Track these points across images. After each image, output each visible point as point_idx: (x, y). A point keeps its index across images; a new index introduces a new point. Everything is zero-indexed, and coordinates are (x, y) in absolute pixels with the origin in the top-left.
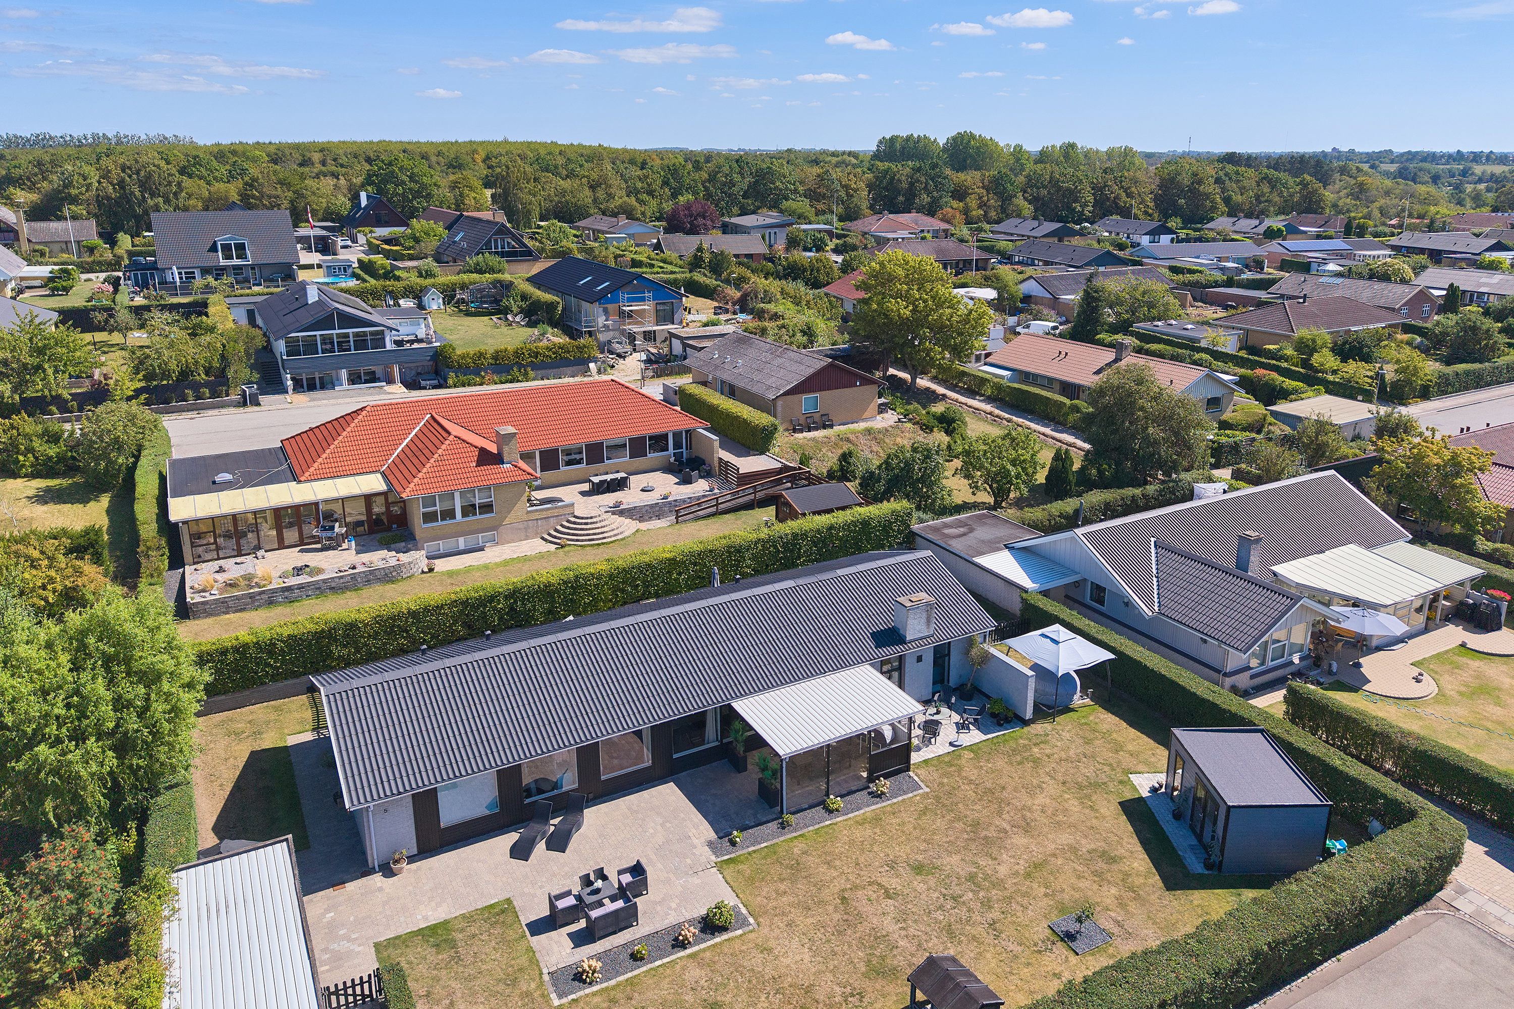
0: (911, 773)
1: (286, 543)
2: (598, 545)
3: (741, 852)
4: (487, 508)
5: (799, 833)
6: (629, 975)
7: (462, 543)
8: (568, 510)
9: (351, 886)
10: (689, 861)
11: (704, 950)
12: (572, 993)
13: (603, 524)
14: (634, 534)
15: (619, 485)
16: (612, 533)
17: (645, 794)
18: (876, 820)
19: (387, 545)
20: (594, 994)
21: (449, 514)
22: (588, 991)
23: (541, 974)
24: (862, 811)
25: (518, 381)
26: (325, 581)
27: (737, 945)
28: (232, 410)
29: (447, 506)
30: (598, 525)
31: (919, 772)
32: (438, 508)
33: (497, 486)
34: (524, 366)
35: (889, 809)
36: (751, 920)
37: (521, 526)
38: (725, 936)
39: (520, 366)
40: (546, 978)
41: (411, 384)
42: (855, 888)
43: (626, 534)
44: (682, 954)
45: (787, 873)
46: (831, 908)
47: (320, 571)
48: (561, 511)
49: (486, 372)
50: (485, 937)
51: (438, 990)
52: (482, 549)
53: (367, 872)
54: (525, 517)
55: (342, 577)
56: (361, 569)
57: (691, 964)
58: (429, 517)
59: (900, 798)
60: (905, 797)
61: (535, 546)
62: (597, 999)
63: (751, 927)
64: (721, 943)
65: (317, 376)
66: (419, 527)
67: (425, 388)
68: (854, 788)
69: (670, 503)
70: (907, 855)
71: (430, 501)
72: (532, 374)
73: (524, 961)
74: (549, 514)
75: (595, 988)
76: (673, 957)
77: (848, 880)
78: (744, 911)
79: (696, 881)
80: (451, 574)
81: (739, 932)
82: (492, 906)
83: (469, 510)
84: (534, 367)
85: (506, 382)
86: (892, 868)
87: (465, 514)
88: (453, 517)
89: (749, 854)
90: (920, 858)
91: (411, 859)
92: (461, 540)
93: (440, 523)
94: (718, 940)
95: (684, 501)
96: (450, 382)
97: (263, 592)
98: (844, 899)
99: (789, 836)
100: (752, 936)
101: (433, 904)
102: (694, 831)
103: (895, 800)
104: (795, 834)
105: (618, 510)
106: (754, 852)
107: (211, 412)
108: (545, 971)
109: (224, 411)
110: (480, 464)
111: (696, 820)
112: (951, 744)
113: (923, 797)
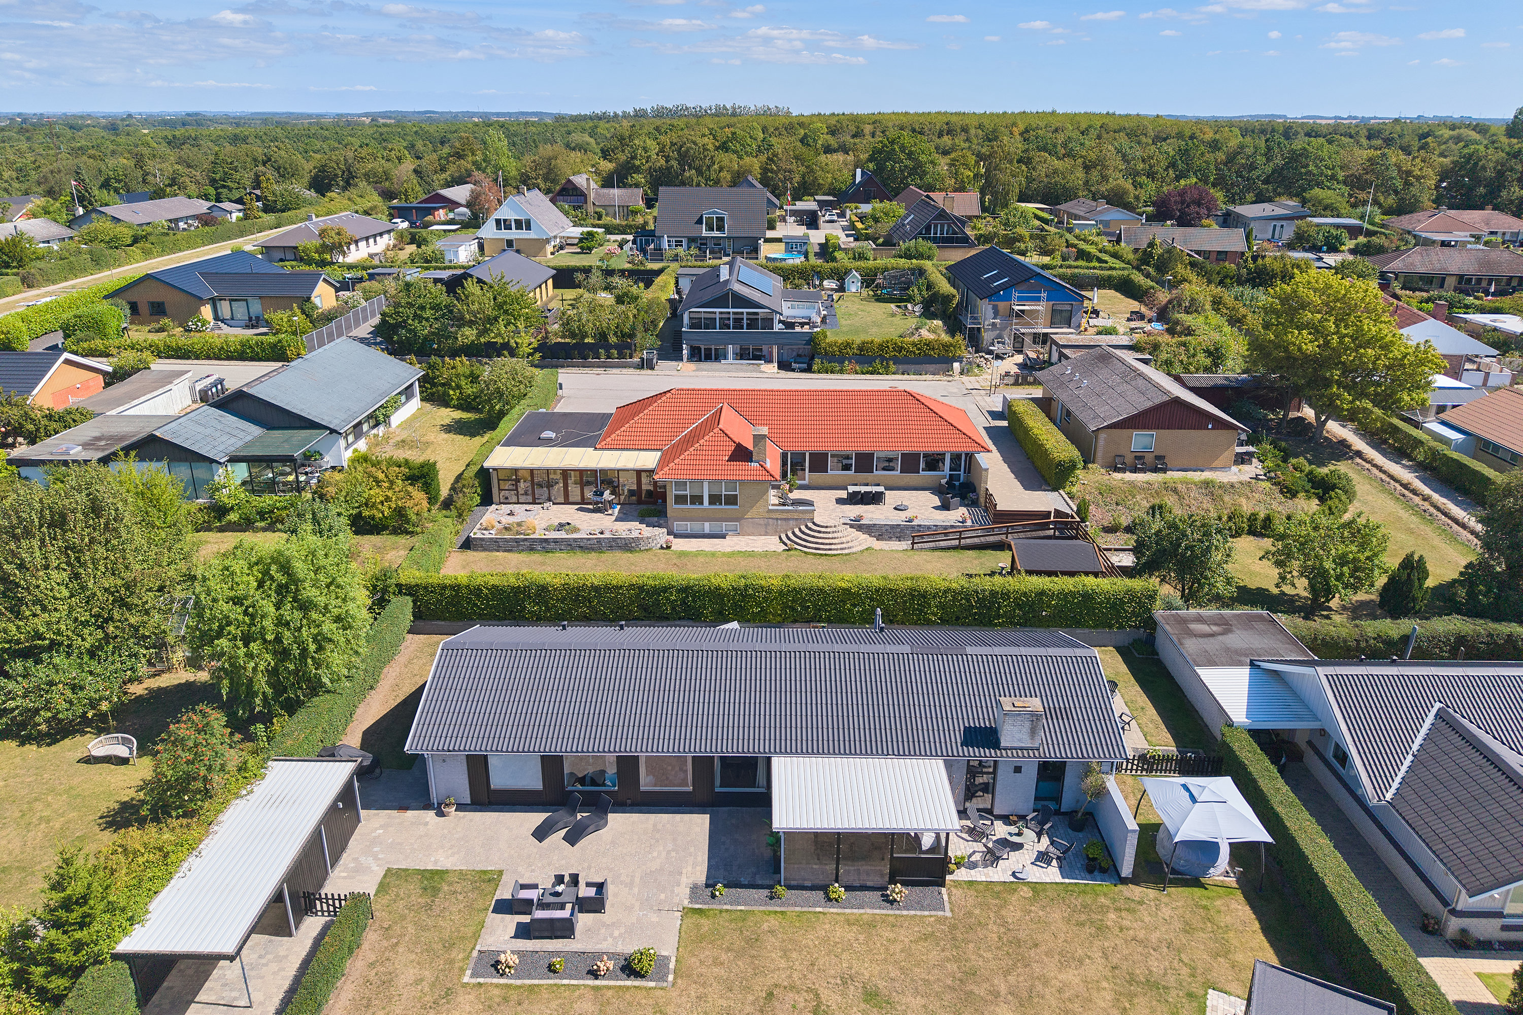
0: (942, 890)
1: (571, 500)
2: (821, 555)
3: (714, 907)
4: (732, 500)
5: (783, 909)
6: (536, 982)
7: (707, 527)
8: (807, 516)
9: (410, 813)
10: (663, 896)
11: (609, 988)
12: (483, 977)
13: (835, 535)
14: (862, 551)
15: (875, 499)
16: (839, 546)
17: (678, 817)
18: (871, 925)
19: (642, 518)
20: (497, 986)
21: (697, 499)
22: (495, 981)
23: (473, 948)
24: (862, 911)
25: (879, 373)
26: (575, 540)
27: (640, 995)
28: (631, 371)
29: (696, 493)
30: (830, 536)
31: (954, 891)
32: (688, 492)
33: (742, 482)
34: (887, 360)
35: (891, 919)
36: (671, 978)
37: (762, 522)
38: (638, 983)
39: (883, 358)
40: (475, 954)
41: (784, 366)
42: (792, 988)
43: (854, 550)
44: (591, 982)
45: (739, 943)
46: (751, 998)
47: (576, 530)
48: (801, 516)
49: (850, 362)
50: (460, 897)
51: (397, 929)
52: (723, 537)
53: (427, 806)
54: (767, 515)
55: (589, 539)
56: (607, 535)
57: (589, 995)
58: (680, 499)
59: (912, 912)
60: (918, 913)
61: (771, 543)
62: (497, 992)
63: (665, 984)
64: (628, 988)
65: (713, 347)
66: (672, 507)
67: (793, 370)
68: (869, 884)
69: (913, 527)
70: (871, 975)
71: (681, 484)
72: (893, 368)
73: (469, 931)
74: (789, 516)
75: (503, 981)
76: (581, 982)
77: (790, 977)
78: (672, 966)
79: (654, 918)
80: (682, 554)
81: (652, 984)
82: (485, 872)
83: (715, 499)
84: (896, 361)
85: (867, 373)
86: (845, 983)
87: (711, 503)
88: (702, 503)
89: (721, 911)
91: (461, 807)
92: (707, 525)
93: (689, 506)
94: (628, 983)
95: (929, 528)
96: (815, 367)
97: (526, 540)
98: (770, 995)
99: (770, 909)
100: (660, 993)
101: (450, 852)
102: (690, 868)
103: (905, 913)
104: (778, 909)
105: (857, 525)
106: (727, 911)
107: (615, 371)
108: (478, 948)
109: (625, 371)
110: (732, 459)
111: (700, 859)
112: (1014, 874)
113: (939, 920)
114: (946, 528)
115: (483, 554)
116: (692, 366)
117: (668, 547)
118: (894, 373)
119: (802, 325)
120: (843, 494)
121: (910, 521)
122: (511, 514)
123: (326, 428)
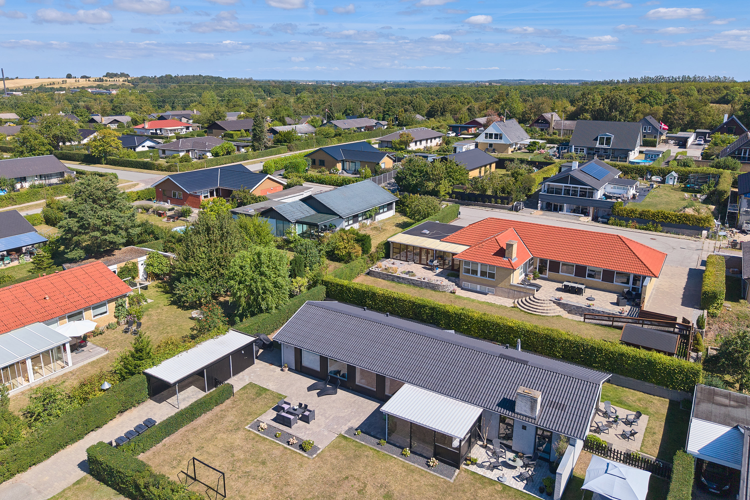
0: (457, 471)
1: (422, 262)
3: (353, 438)
4: (492, 276)
5: (380, 450)
6: (268, 437)
7: (478, 288)
8: (531, 292)
9: (272, 366)
10: (336, 427)
11: (290, 449)
12: (252, 429)
13: (542, 305)
14: (553, 316)
15: (579, 292)
16: (541, 311)
17: (367, 401)
18: (413, 471)
19: (448, 277)
20: (254, 433)
21: (475, 272)
22: (255, 431)
23: (256, 418)
24: (413, 464)
25: (651, 231)
26: (411, 279)
27: (299, 456)
29: (474, 269)
30: (539, 304)
31: (463, 473)
32: (470, 268)
33: (498, 268)
34: (657, 223)
35: (423, 472)
36: (314, 456)
37: (506, 290)
38: (301, 452)
39: (654, 222)
40: (256, 420)
41: (595, 219)
42: (358, 480)
43: (549, 315)
44: (286, 445)
45: (351, 455)
46: (338, 475)
47: (414, 275)
48: (527, 291)
49: (633, 221)
50: (266, 400)
51: (238, 403)
52: (486, 294)
53: (279, 365)
54: (509, 287)
55: (417, 281)
56: (426, 281)
57: (281, 449)
58: (467, 271)
59: (436, 474)
60: (438, 475)
61: (508, 302)
62: (253, 435)
63: (311, 457)
64: (297, 453)
65: (559, 204)
66: (462, 273)
67: (599, 222)
68: (424, 455)
69: (589, 310)
70: (395, 489)
71: (467, 263)
72: (660, 228)
73: (259, 412)
74: (521, 290)
75: (257, 433)
76: (283, 444)
77: (360, 475)
78: (318, 452)
79: (326, 433)
81: (306, 455)
82: (280, 395)
83: (483, 274)
84: (663, 224)
85: (643, 229)
86: (381, 487)
87: (481, 275)
88: (477, 275)
89: (354, 441)
90: (396, 493)
91: (290, 370)
92: (479, 286)
93: (471, 275)
94: (298, 451)
95: (599, 312)
96: (610, 222)
97: (391, 275)
98: (347, 478)
99: (375, 448)
100: (306, 459)
101: (275, 384)
102: (355, 421)
103: (432, 472)
104: (378, 449)
105: (558, 303)
106: (356, 442)
108: (258, 419)
110: (495, 254)
111: (361, 419)
112: (498, 478)
113: (445, 482)
114: (609, 314)
115: (373, 278)
116: (542, 212)
117: (454, 293)
118: (661, 232)
119: (617, 198)
120: (560, 285)
121: (589, 306)
122: (393, 264)
123: (338, 215)
